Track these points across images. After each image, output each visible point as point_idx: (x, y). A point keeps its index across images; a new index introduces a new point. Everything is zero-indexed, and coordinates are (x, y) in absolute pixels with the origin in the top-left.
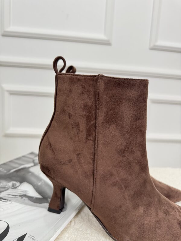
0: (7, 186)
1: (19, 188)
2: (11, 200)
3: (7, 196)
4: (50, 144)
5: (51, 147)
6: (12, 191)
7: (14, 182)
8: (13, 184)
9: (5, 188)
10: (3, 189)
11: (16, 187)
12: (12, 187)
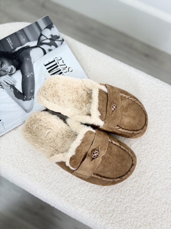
0: (7, 71)
1: (13, 76)
2: (4, 88)
3: (3, 82)
6: (8, 78)
7: (13, 67)
8: (12, 68)
9: (5, 71)
10: (4, 73)
11: (12, 74)
12: (10, 73)
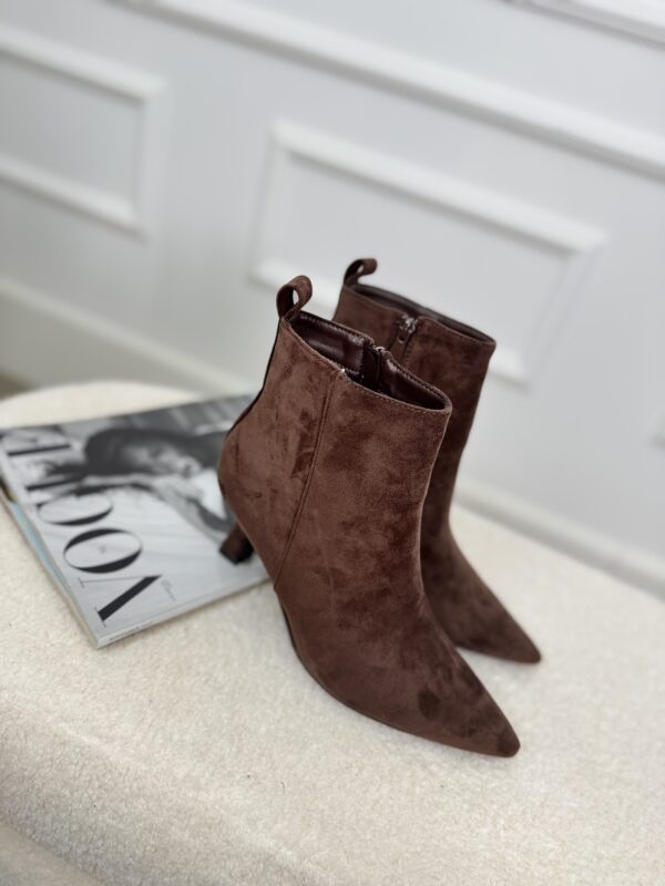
4: (237, 447)
5: (237, 454)
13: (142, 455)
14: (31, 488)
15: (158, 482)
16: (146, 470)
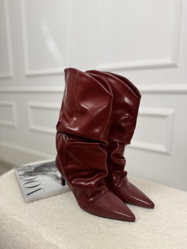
13: (47, 169)
14: (20, 176)
15: (48, 173)
16: (47, 171)
